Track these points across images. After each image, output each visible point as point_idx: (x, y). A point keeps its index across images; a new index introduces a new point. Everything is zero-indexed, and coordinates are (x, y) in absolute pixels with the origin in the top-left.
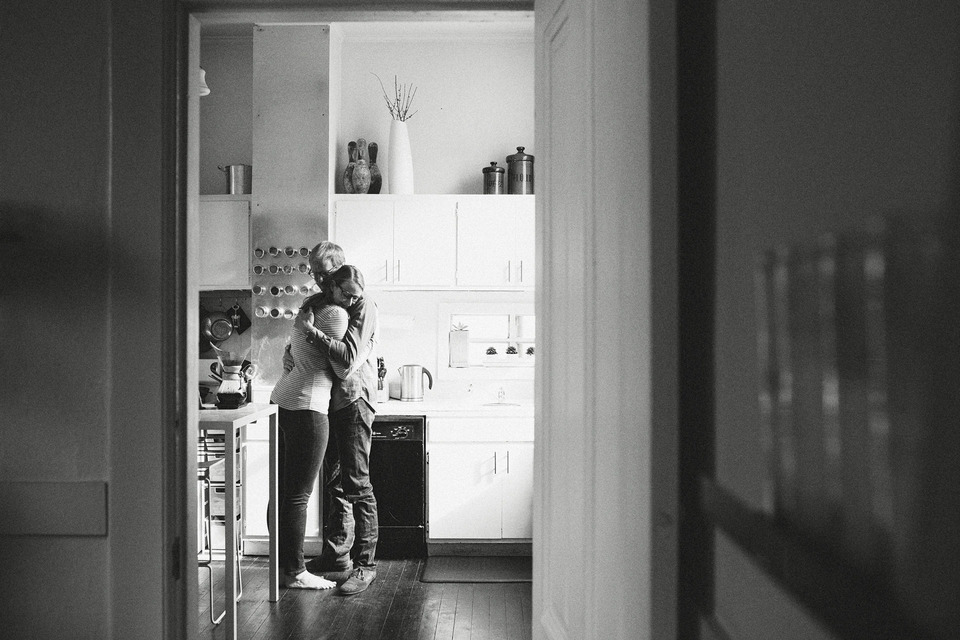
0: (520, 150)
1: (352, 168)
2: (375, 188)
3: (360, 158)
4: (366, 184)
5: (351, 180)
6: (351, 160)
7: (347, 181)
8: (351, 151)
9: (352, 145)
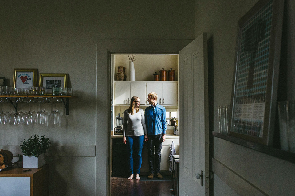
0: (163, 69)
1: (119, 74)
2: (125, 79)
3: (121, 71)
4: (123, 78)
5: (119, 77)
6: (119, 71)
7: (117, 77)
8: (118, 69)
9: (119, 67)
